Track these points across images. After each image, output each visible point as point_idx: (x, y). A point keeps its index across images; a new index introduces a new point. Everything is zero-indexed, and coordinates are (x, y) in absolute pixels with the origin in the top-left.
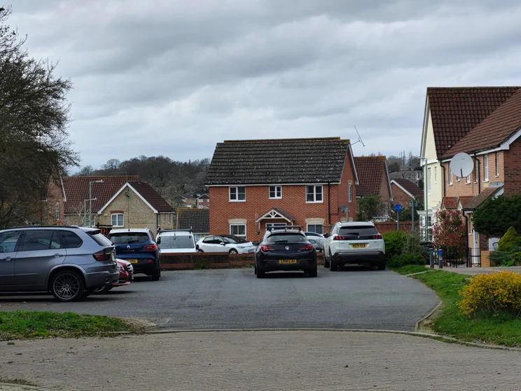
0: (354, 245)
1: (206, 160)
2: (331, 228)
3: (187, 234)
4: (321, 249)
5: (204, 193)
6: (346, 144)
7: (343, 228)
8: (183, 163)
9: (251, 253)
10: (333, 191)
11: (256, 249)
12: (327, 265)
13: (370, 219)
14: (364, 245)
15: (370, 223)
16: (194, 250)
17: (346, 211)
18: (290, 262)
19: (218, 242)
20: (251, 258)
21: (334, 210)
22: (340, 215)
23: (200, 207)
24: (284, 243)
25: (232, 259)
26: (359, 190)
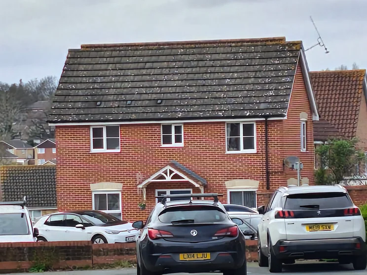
0: (311, 226)
1: (49, 80)
2: (270, 197)
3: (18, 209)
4: (253, 235)
5: (46, 138)
6: (295, 48)
7: (290, 197)
8: (10, 84)
9: (130, 242)
10: (274, 133)
11: (140, 236)
12: (263, 263)
13: (338, 180)
14: (328, 226)
15: (339, 188)
16: (30, 238)
17: (297, 166)
18: (199, 257)
19: (72, 223)
20: (130, 252)
21: (275, 164)
22: (286, 173)
23: (39, 162)
24: (188, 224)
25: (98, 253)
26: (318, 131)
